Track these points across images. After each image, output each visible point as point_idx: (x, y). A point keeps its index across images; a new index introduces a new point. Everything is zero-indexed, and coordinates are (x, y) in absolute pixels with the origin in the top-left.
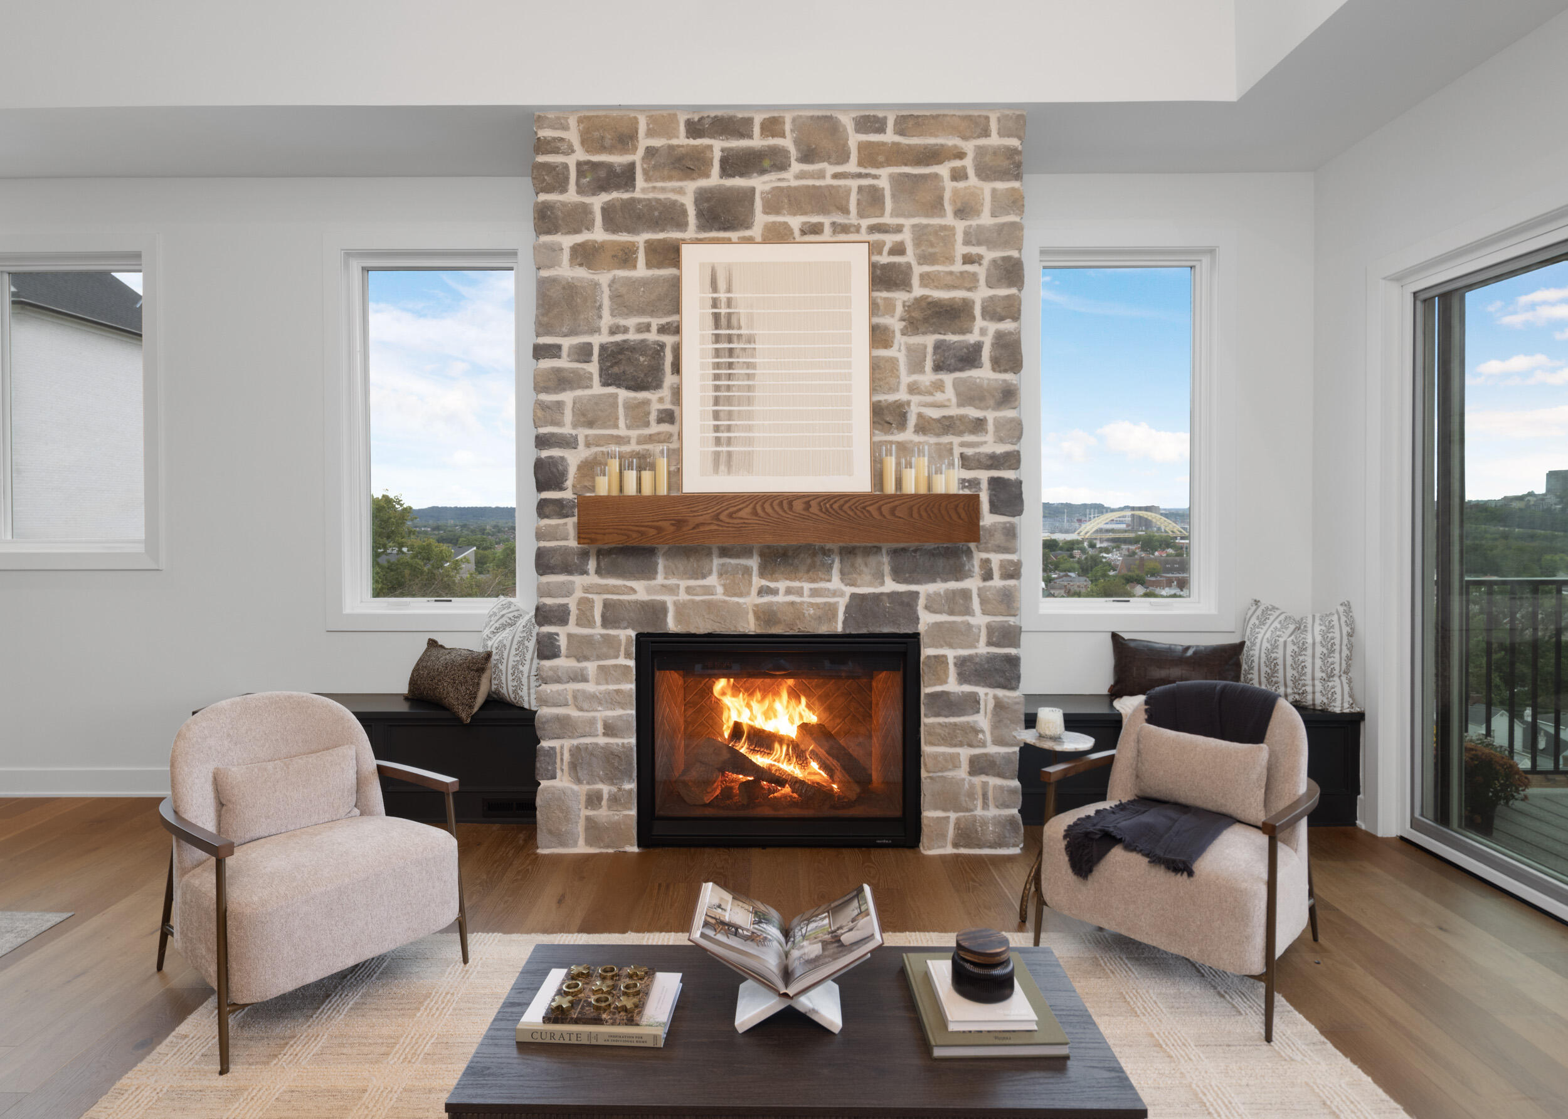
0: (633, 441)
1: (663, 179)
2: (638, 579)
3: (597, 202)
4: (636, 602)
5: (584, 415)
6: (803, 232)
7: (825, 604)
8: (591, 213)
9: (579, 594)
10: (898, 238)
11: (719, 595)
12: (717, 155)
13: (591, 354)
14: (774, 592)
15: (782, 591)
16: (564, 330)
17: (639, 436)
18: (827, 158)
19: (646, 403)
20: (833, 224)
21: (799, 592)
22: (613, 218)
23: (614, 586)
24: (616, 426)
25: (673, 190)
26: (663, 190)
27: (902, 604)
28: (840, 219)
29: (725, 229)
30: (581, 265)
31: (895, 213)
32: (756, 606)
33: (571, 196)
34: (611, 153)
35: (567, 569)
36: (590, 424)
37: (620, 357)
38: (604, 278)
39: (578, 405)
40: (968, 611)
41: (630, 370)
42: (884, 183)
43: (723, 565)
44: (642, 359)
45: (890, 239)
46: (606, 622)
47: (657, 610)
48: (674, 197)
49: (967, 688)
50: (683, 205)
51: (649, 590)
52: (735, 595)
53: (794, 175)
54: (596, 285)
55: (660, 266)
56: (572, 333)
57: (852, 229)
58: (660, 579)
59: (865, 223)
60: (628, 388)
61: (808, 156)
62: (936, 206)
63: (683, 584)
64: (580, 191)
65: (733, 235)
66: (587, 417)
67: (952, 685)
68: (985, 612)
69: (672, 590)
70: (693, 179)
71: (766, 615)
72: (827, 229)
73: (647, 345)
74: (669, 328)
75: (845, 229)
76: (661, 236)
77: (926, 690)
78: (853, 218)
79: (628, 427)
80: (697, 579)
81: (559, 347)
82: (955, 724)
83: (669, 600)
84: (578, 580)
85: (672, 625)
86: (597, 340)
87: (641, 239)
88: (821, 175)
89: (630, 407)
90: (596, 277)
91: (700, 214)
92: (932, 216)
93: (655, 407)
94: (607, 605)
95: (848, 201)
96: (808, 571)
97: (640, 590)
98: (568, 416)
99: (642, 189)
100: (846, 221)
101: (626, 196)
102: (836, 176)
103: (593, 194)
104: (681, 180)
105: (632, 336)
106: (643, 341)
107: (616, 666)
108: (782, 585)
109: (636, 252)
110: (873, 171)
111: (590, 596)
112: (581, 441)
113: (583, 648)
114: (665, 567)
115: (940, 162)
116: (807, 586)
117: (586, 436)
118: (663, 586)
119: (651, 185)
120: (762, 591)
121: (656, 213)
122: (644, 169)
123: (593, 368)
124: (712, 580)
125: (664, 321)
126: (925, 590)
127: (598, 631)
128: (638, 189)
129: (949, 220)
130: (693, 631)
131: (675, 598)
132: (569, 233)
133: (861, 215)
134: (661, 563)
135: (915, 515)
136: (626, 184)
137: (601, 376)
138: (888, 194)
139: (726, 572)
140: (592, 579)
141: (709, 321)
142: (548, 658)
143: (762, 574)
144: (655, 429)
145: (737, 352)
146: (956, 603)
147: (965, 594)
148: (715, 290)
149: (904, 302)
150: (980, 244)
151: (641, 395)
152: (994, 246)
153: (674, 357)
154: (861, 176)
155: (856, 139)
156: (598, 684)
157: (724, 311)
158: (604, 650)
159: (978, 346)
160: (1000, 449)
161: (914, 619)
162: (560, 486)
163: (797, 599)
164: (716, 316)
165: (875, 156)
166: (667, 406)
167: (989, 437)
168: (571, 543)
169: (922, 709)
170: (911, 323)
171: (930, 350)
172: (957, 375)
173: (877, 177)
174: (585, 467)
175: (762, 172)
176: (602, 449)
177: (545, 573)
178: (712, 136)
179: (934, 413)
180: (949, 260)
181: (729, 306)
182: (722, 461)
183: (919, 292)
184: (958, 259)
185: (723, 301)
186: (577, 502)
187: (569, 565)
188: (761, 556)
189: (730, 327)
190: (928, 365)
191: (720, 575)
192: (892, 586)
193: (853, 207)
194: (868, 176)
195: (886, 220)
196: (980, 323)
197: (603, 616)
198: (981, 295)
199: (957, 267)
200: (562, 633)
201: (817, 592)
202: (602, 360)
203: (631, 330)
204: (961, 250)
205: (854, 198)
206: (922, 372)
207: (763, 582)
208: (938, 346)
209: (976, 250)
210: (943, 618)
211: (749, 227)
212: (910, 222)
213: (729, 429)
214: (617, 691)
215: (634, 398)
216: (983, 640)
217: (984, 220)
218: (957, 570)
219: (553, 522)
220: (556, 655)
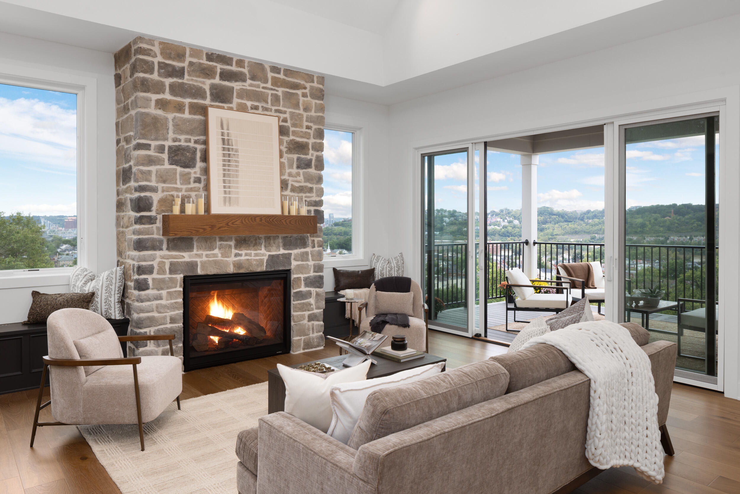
0: (184, 190)
1: (196, 76)
2: (185, 252)
3: (167, 81)
4: (185, 262)
5: (161, 177)
6: (252, 108)
7: (259, 259)
8: (164, 86)
9: (158, 260)
10: (285, 116)
11: (220, 257)
12: (218, 70)
13: (164, 150)
14: (240, 255)
15: (243, 255)
16: (153, 137)
17: (186, 188)
18: (260, 80)
19: (190, 173)
20: (262, 107)
21: (250, 255)
22: (175, 89)
23: (175, 255)
24: (176, 183)
25: (200, 82)
26: (196, 81)
27: (286, 258)
28: (265, 105)
29: (222, 102)
30: (160, 109)
31: (284, 106)
32: (234, 261)
33: (156, 76)
34: (174, 61)
35: (154, 248)
36: (164, 182)
37: (179, 152)
38: (170, 116)
39: (159, 173)
40: (307, 260)
41: (183, 159)
42: (280, 94)
43: (221, 245)
44: (188, 154)
45: (282, 116)
46: (171, 272)
47: (193, 265)
48: (200, 85)
49: (307, 289)
50: (204, 89)
51: (190, 256)
52: (226, 257)
53: (248, 85)
54: (167, 119)
55: (195, 114)
56: (156, 139)
57: (269, 110)
58: (195, 251)
59: (274, 108)
60: (181, 166)
61: (253, 78)
62: (296, 106)
63: (205, 253)
64: (160, 75)
65: (226, 105)
66: (163, 178)
67: (302, 288)
68: (313, 260)
69: (200, 256)
70: (209, 79)
71: (238, 265)
72: (260, 109)
73: (190, 148)
74: (199, 142)
75: (266, 109)
76: (195, 101)
77: (293, 291)
78: (269, 106)
79: (181, 184)
80: (210, 251)
81: (150, 145)
82: (304, 303)
83: (198, 260)
84: (158, 253)
85: (200, 272)
86: (168, 143)
87: (187, 101)
88: (258, 86)
89: (182, 175)
90: (166, 115)
91: (212, 94)
92: (296, 109)
93: (193, 176)
94: (171, 264)
95: (268, 98)
96: (254, 246)
97: (186, 257)
98: (154, 177)
99: (187, 79)
100: (266, 106)
101: (180, 81)
102: (263, 88)
103: (166, 78)
104: (204, 78)
105: (183, 144)
106: (188, 146)
107: (176, 291)
108: (243, 252)
109: (184, 106)
110: (276, 88)
111: (164, 260)
112: (160, 189)
113: (160, 284)
114: (197, 246)
115: (298, 89)
116: (253, 252)
117: (163, 187)
118: (196, 254)
119: (191, 78)
120: (236, 255)
121: (193, 91)
122: (188, 71)
123: (165, 156)
124: (216, 251)
125: (196, 138)
126: (294, 252)
127: (167, 276)
128: (185, 79)
129: (301, 111)
130: (209, 273)
131: (201, 259)
132: (154, 93)
133: (272, 105)
134: (195, 244)
135: (297, 224)
136: (180, 76)
137: (169, 160)
138: (281, 98)
139: (222, 248)
140: (165, 252)
141: (220, 142)
142: (144, 290)
143: (236, 248)
144: (193, 185)
145: (232, 155)
146: (304, 257)
147: (307, 253)
148: (222, 128)
149: (287, 141)
150: (311, 122)
151: (187, 170)
152: (315, 123)
153: (201, 154)
154: (272, 89)
155: (270, 75)
156: (167, 300)
157: (226, 138)
158: (170, 284)
159: (311, 160)
160: (317, 199)
161: (290, 264)
162: (149, 210)
163: (250, 258)
164: (223, 140)
165: (276, 82)
166: (198, 175)
167: (314, 194)
168: (155, 236)
169: (292, 298)
170: (289, 149)
171: (295, 160)
172: (304, 170)
173: (277, 91)
174: (162, 201)
175: (236, 81)
176: (170, 193)
177: (143, 250)
178: (217, 62)
179: (297, 185)
180: (301, 126)
181: (228, 136)
182: (227, 201)
183: (292, 137)
184: (305, 127)
185: (226, 134)
186: (160, 217)
187: (155, 246)
188: (236, 240)
189: (228, 145)
190: (295, 166)
191: (220, 249)
192: (282, 251)
193: (269, 101)
194: (274, 90)
195: (281, 108)
196: (311, 152)
197: (170, 269)
198: (311, 141)
199: (304, 130)
200: (149, 278)
201: (256, 255)
202: (169, 153)
203: (183, 141)
204: (305, 124)
205: (270, 98)
206: (292, 168)
207: (237, 251)
208: (298, 159)
209: (310, 124)
210: (300, 263)
211: (231, 103)
212: (289, 110)
213: (229, 187)
214: (176, 303)
215: (184, 171)
216: (312, 270)
217: (313, 113)
218: (304, 244)
219: (147, 226)
220: (147, 288)
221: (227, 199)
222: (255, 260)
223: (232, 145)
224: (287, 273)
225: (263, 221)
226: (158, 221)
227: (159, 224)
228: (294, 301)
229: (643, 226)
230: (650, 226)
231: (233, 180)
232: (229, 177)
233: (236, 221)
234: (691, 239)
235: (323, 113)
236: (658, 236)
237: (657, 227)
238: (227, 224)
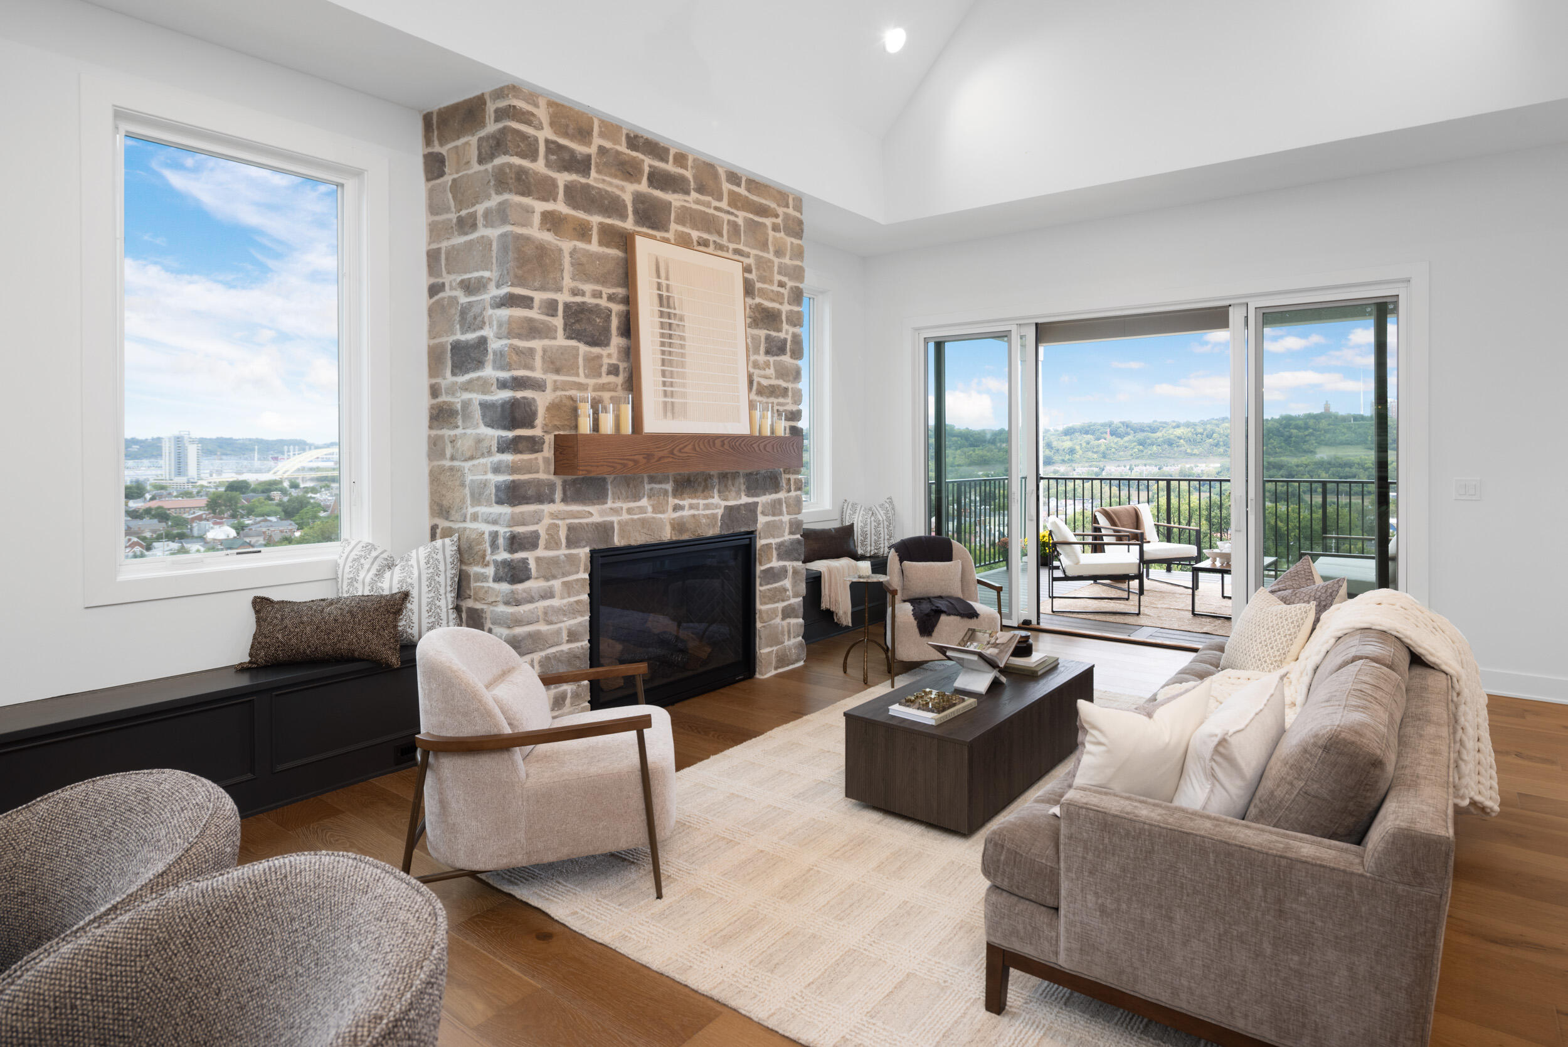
0: (590, 388)
1: (611, 175)
2: (594, 504)
3: (563, 178)
4: (592, 524)
5: (552, 363)
6: (699, 244)
7: (710, 514)
8: (557, 187)
9: (547, 521)
11: (650, 514)
12: (647, 170)
13: (556, 310)
14: (682, 508)
15: (687, 507)
16: (537, 284)
17: (596, 384)
18: (711, 194)
19: (599, 357)
20: (715, 242)
21: (697, 507)
22: (574, 195)
23: (578, 512)
24: (578, 375)
25: (617, 187)
26: (610, 184)
27: (750, 511)
28: (719, 241)
29: (653, 228)
30: (549, 230)
31: (745, 245)
32: (673, 519)
33: (539, 166)
34: (572, 140)
35: (540, 499)
36: (557, 371)
37: (582, 316)
38: (567, 245)
39: (549, 354)
40: (781, 514)
41: (590, 328)
42: (740, 221)
43: (652, 490)
44: (598, 320)
45: (747, 261)
46: (570, 543)
47: (605, 529)
48: (618, 192)
49: (782, 563)
50: (624, 200)
51: (602, 513)
52: (660, 512)
53: (691, 200)
54: (561, 250)
55: (608, 245)
56: (543, 289)
57: (725, 249)
58: (610, 504)
59: (732, 246)
60: (588, 343)
61: (701, 190)
62: (764, 246)
63: (625, 506)
64: (548, 164)
65: (659, 235)
66: (555, 364)
67: (775, 563)
68: (790, 514)
69: (618, 512)
70: (631, 182)
71: (678, 526)
72: (712, 245)
73: (601, 309)
74: (615, 298)
75: (720, 247)
76: (609, 221)
77: (759, 568)
78: (724, 241)
79: (586, 376)
80: (634, 501)
81: (531, 299)
82: (776, 588)
83: (616, 520)
84: (547, 508)
85: (618, 541)
86: (563, 298)
87: (595, 219)
88: (708, 205)
89: (588, 360)
90: (560, 243)
91: (636, 212)
92: (764, 252)
93: (606, 361)
94: (571, 529)
95: (722, 228)
96: (703, 491)
97: (594, 514)
98: (538, 362)
99: (595, 179)
100: (722, 242)
101: (583, 180)
102: (716, 208)
103: (558, 171)
104: (622, 180)
105: (589, 300)
106: (597, 305)
107: (577, 580)
108: (687, 502)
109: (591, 229)
110: (735, 212)
111: (557, 522)
112: (549, 386)
113: (550, 568)
114: (613, 494)
115: (767, 217)
116: (701, 502)
117: (555, 381)
118: (611, 509)
119: (600, 177)
120: (677, 508)
121: (606, 202)
122: (596, 163)
123: (558, 322)
124: (644, 502)
125: (611, 291)
126: (763, 499)
127: (563, 551)
128: (591, 178)
129: (770, 256)
130: (633, 543)
131: (619, 518)
132: (538, 199)
133: (729, 241)
134: (610, 491)
136: (584, 171)
137: (565, 330)
138: (742, 228)
139: (654, 495)
140: (559, 507)
141: (656, 300)
142: (521, 581)
143: (675, 496)
144: (606, 379)
145: (674, 327)
146: (775, 508)
147: (779, 501)
148: (659, 277)
149: (750, 306)
150: (785, 275)
151: (596, 350)
152: (791, 278)
153: (619, 322)
154: (728, 212)
155: (726, 186)
156: (562, 598)
157: (665, 294)
158: (568, 568)
159: (785, 340)
160: (794, 408)
161: (755, 521)
162: (531, 425)
163: (696, 512)
164: (660, 297)
165: (736, 201)
166: (614, 361)
167: (789, 400)
168: (542, 476)
169: (758, 581)
170: (754, 320)
171: (763, 340)
172: (776, 358)
173: (736, 216)
174: (553, 408)
175: (674, 191)
176: (567, 393)
177: (520, 504)
178: (643, 153)
179: (765, 382)
180: (771, 282)
181: (668, 291)
182: (669, 409)
183: (758, 300)
184: (776, 283)
185: (664, 286)
186: (549, 439)
187: (542, 495)
188: (676, 481)
189: (669, 307)
190: (762, 349)
191: (650, 497)
192: (744, 500)
193: (725, 232)
194: (732, 214)
195: (741, 247)
196: (785, 326)
197: (568, 539)
198: (785, 308)
199: (775, 288)
200: (530, 556)
201: (707, 507)
202: (566, 316)
203: (588, 294)
204: (777, 277)
205: (725, 227)
206: (759, 354)
207: (677, 501)
208: (768, 338)
209: (784, 279)
210: (770, 518)
211: (667, 231)
212: (753, 252)
213: (672, 385)
214: (577, 602)
215: (591, 352)
216: (787, 531)
217: (787, 260)
218: (776, 488)
219: (526, 457)
220: (528, 578)
221: (669, 407)
222: (704, 516)
223: (675, 309)
224: (750, 538)
225: (726, 447)
226: (546, 446)
227: (548, 452)
228: (761, 585)
229: (1072, 451)
230: (1080, 452)
231: (677, 372)
232: (671, 367)
233: (685, 447)
234: (1131, 469)
235: (802, 261)
236: (1090, 466)
237: (1090, 454)
238: (672, 452)
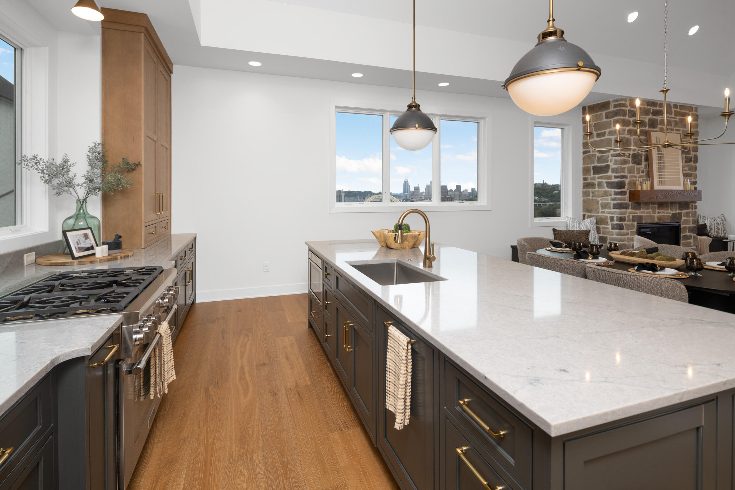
0: (637, 177)
1: (643, 116)
2: (638, 210)
4: (638, 216)
5: (629, 171)
7: (668, 215)
8: (631, 122)
9: (627, 214)
11: (651, 214)
12: (651, 111)
13: (630, 156)
15: (661, 213)
17: (639, 176)
18: (669, 114)
19: (640, 168)
21: (664, 213)
23: (634, 212)
24: (634, 173)
25: (644, 118)
27: (679, 215)
28: (671, 128)
29: (653, 128)
30: (629, 134)
32: (657, 216)
34: (634, 108)
36: (630, 173)
37: (636, 157)
39: (628, 168)
40: (689, 217)
41: (637, 160)
43: (652, 207)
44: (639, 158)
46: (632, 221)
47: (640, 217)
48: (644, 120)
49: (690, 234)
50: (646, 122)
51: (640, 213)
52: (654, 214)
53: (663, 117)
54: (631, 139)
55: (642, 136)
56: (627, 150)
58: (642, 211)
60: (637, 164)
62: (685, 126)
63: (645, 211)
67: (688, 234)
68: (692, 217)
69: (644, 213)
70: (648, 116)
71: (659, 218)
73: (640, 155)
76: (643, 129)
77: (682, 235)
79: (637, 174)
80: (648, 210)
82: (687, 242)
84: (628, 211)
85: (643, 221)
86: (632, 152)
88: (668, 117)
89: (637, 169)
90: (631, 137)
91: (649, 125)
94: (633, 216)
96: (665, 208)
97: (638, 213)
98: (626, 171)
102: (671, 118)
103: (631, 118)
104: (646, 116)
106: (639, 153)
107: (634, 231)
108: (661, 211)
110: (676, 117)
111: (630, 214)
112: (628, 177)
113: (628, 227)
115: (686, 116)
116: (665, 211)
117: (630, 176)
120: (658, 213)
123: (630, 159)
124: (650, 210)
126: (683, 212)
127: (631, 223)
130: (647, 223)
131: (644, 215)
133: (674, 127)
134: (642, 206)
137: (632, 161)
138: (678, 122)
140: (630, 210)
141: (657, 150)
143: (658, 209)
144: (641, 174)
146: (687, 215)
147: (689, 213)
151: (639, 166)
152: (694, 135)
153: (644, 157)
154: (674, 118)
155: (674, 110)
156: (631, 236)
157: (659, 148)
158: (632, 227)
159: (692, 157)
160: (695, 180)
161: (681, 219)
162: (624, 188)
163: (664, 215)
165: (676, 114)
166: (643, 169)
167: (693, 178)
168: (626, 202)
169: (681, 239)
171: (684, 158)
172: (689, 164)
173: (677, 119)
174: (629, 183)
175: (659, 116)
176: (632, 179)
177: (622, 209)
178: (651, 106)
179: (685, 172)
182: (661, 183)
186: (628, 191)
187: (627, 207)
188: (658, 205)
191: (651, 209)
192: (678, 211)
195: (678, 129)
196: (692, 152)
197: (632, 219)
200: (624, 223)
201: (667, 213)
202: (632, 157)
203: (637, 150)
205: (673, 123)
206: (683, 163)
207: (658, 211)
208: (686, 157)
210: (686, 218)
211: (657, 128)
213: (662, 175)
216: (691, 223)
217: (693, 130)
218: (688, 208)
219: (623, 196)
220: (623, 229)
222: (666, 216)
223: (661, 152)
224: (679, 224)
225: (678, 194)
226: (627, 194)
227: (628, 195)
231: (663, 171)
233: (666, 194)
235: (698, 129)
